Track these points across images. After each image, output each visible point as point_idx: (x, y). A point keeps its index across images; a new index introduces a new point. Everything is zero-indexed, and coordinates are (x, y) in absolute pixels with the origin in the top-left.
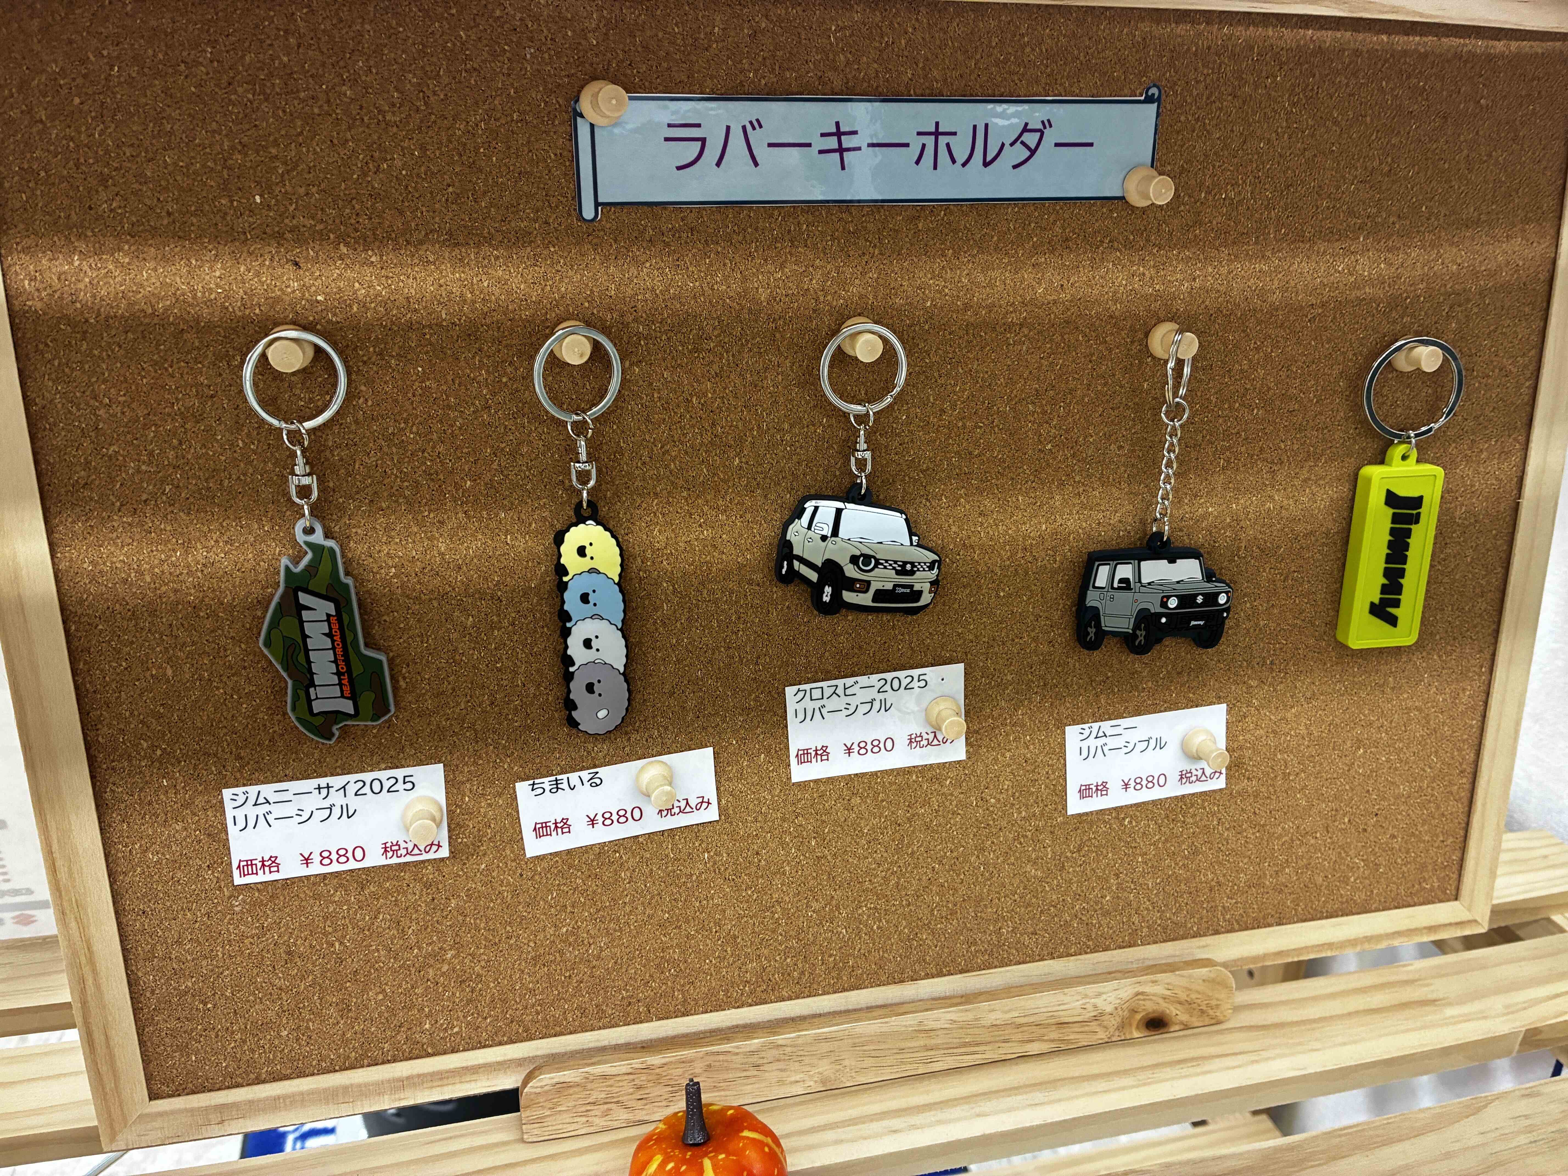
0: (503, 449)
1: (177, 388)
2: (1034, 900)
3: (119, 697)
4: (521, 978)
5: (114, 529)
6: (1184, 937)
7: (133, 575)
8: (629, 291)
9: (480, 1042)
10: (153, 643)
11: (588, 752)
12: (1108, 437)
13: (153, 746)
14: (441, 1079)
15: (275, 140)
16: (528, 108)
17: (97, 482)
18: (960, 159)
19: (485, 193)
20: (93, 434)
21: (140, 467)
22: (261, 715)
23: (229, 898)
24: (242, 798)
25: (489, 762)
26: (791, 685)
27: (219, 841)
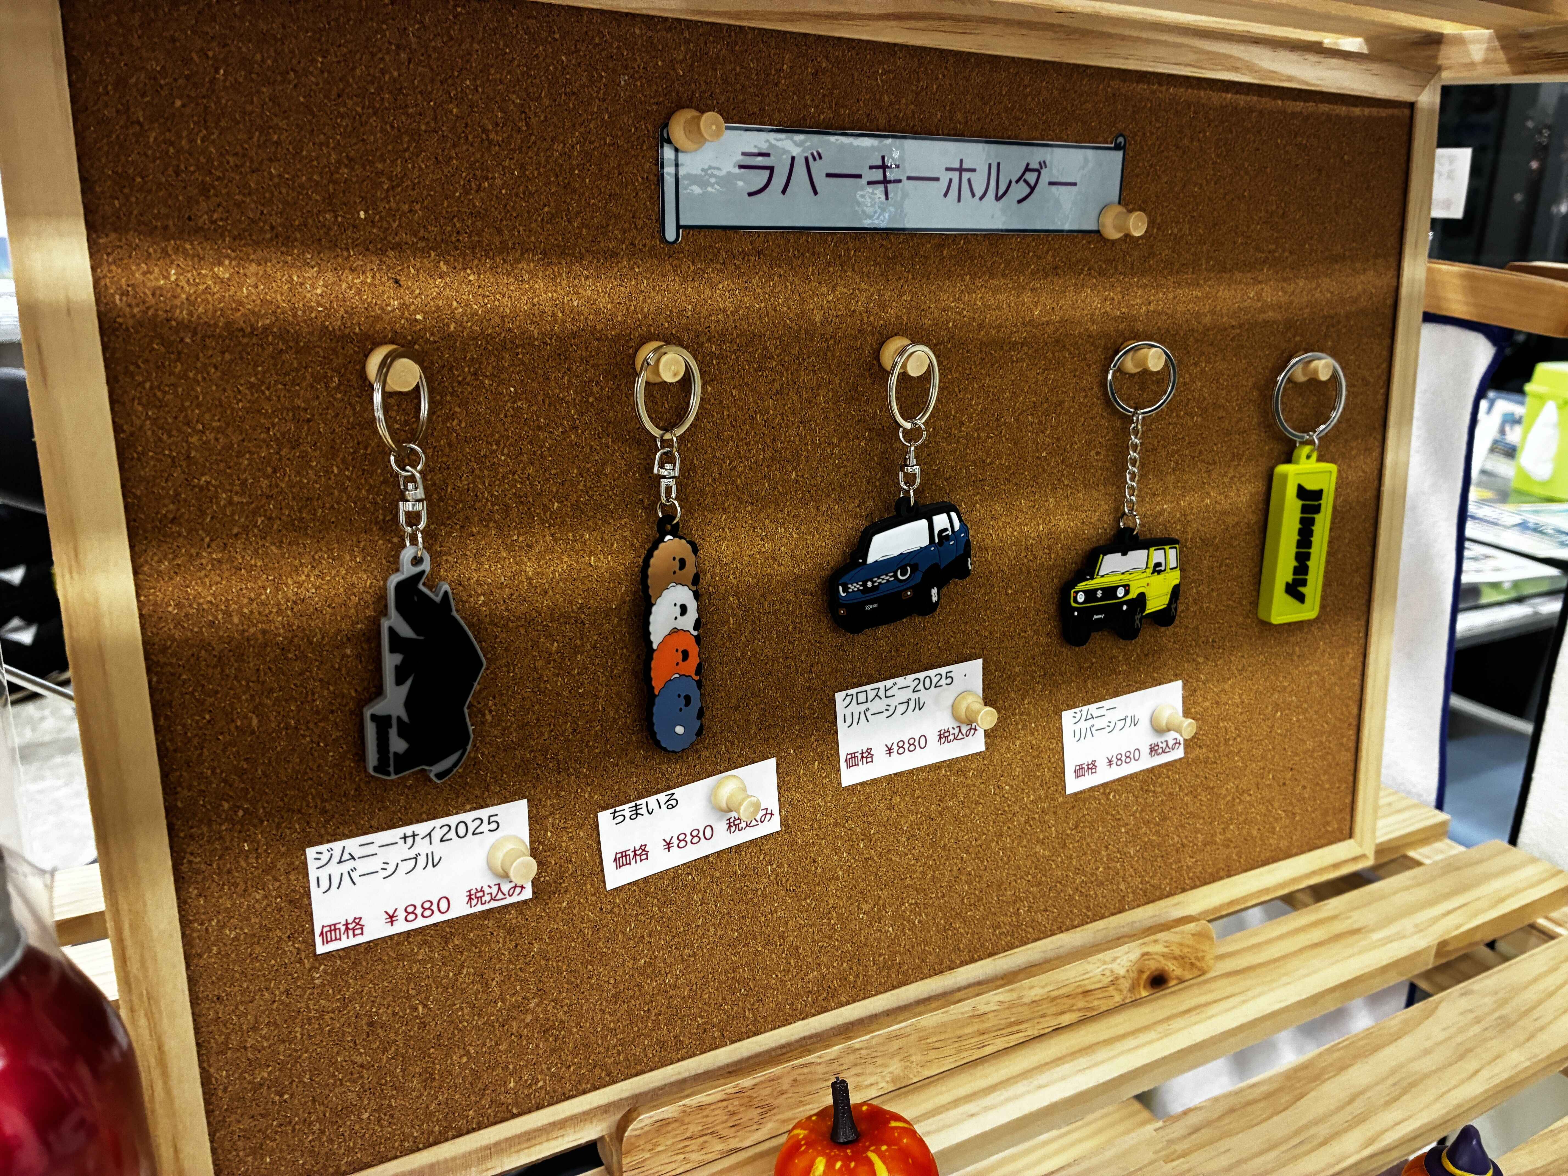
0: (588, 470)
1: (273, 412)
2: (1044, 879)
3: (201, 755)
4: (602, 1019)
5: (202, 567)
6: (1160, 898)
7: (220, 617)
8: (704, 311)
9: (564, 1094)
10: (239, 691)
11: (663, 774)
12: (1088, 443)
13: (235, 806)
14: (528, 1140)
15: (382, 155)
16: (620, 133)
17: (186, 516)
18: (979, 194)
19: (578, 213)
20: (184, 464)
21: (231, 497)
22: (347, 763)
23: (310, 970)
24: (325, 857)
25: (570, 793)
26: (840, 691)
27: (300, 908)
